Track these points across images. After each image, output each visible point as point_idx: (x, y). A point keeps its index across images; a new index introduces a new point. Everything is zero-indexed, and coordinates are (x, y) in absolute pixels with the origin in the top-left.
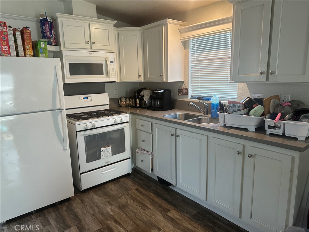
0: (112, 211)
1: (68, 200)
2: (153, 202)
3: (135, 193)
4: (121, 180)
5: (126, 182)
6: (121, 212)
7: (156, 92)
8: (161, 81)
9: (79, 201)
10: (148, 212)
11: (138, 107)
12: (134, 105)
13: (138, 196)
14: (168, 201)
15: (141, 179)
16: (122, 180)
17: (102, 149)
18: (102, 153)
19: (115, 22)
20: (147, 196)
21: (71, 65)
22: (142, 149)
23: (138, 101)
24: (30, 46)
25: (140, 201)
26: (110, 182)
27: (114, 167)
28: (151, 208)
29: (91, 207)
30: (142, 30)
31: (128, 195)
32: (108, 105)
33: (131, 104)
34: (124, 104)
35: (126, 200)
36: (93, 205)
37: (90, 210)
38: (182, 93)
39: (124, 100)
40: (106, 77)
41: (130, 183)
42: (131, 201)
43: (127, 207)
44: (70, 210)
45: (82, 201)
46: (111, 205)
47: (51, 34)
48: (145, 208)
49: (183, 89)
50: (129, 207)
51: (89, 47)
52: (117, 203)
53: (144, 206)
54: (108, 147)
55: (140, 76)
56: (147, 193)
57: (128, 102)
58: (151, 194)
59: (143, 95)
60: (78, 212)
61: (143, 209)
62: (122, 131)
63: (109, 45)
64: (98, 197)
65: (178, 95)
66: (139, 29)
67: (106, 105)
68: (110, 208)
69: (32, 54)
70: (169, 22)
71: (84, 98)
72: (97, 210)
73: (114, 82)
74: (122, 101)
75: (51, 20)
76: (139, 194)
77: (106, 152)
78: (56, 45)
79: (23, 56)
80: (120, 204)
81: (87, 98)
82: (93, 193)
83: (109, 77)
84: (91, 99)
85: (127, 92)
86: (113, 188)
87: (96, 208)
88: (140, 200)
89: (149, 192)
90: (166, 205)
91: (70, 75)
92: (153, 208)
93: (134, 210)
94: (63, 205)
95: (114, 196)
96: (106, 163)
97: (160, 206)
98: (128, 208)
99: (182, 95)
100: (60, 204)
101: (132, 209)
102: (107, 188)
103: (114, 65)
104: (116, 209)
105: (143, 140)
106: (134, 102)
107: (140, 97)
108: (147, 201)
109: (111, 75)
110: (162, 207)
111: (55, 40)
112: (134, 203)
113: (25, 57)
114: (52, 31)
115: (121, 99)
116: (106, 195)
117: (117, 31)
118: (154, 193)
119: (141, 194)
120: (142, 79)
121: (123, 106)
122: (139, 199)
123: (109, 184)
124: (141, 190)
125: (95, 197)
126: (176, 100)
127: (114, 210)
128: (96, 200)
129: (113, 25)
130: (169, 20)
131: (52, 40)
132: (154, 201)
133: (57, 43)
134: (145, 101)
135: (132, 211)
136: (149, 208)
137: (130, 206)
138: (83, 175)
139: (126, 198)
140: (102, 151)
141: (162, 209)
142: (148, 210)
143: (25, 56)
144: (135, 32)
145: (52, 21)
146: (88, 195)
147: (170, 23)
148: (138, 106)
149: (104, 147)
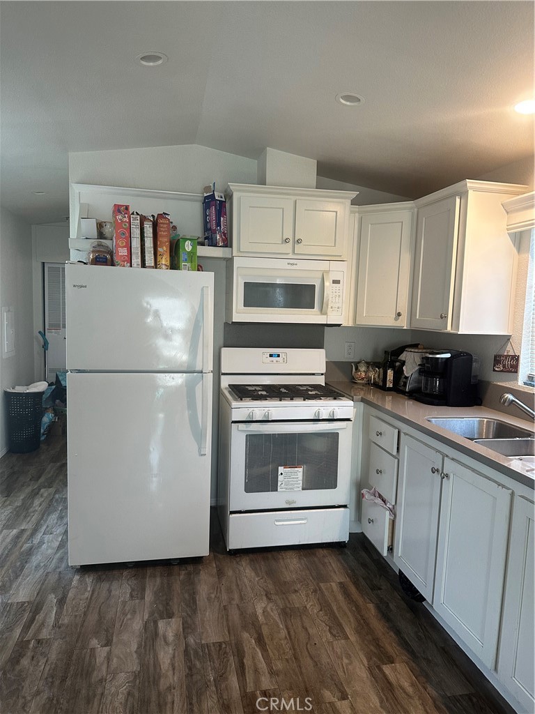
0: (266, 613)
1: (196, 561)
2: (363, 627)
3: (333, 591)
4: (317, 554)
5: (326, 561)
6: (280, 622)
7: (431, 356)
8: (442, 331)
9: (215, 570)
10: (339, 645)
11: (389, 389)
12: (381, 384)
13: (336, 600)
14: (402, 638)
15: (364, 565)
16: (321, 552)
17: (281, 469)
18: (280, 478)
19: (354, 194)
20: (357, 607)
21: (248, 286)
22: (375, 491)
23: (390, 373)
24: (165, 248)
25: (334, 613)
26: (291, 549)
27: (306, 519)
28: (353, 638)
29: (229, 590)
30: (416, 210)
31: (315, 591)
32: (322, 374)
33: (377, 380)
34: (363, 379)
35: (307, 601)
36: (234, 587)
37: (224, 596)
38: (504, 366)
39: (363, 368)
40: (319, 313)
41: (334, 566)
42: (315, 606)
43: (300, 616)
44: (190, 584)
45: (220, 573)
46: (269, 599)
47: (218, 224)
48: (338, 633)
49: (507, 356)
50: (304, 617)
51: (290, 251)
52: (283, 598)
53: (336, 627)
54: (296, 469)
55: (399, 314)
56: (360, 601)
57: (372, 375)
58: (371, 606)
59: (404, 362)
60: (201, 591)
61: (331, 633)
62: (333, 437)
63: (335, 246)
64: (253, 574)
65: (494, 370)
66: (410, 206)
67: (318, 374)
68: (263, 605)
69: (168, 263)
70: (471, 188)
71: (271, 356)
72: (236, 600)
73: (339, 325)
74: (359, 371)
75: (221, 197)
76: (340, 597)
77: (291, 478)
78: (225, 246)
79: (152, 267)
80: (288, 605)
81: (279, 356)
82: (248, 561)
83: (326, 314)
84: (285, 357)
85: (375, 352)
86: (293, 564)
87: (236, 596)
88: (336, 611)
89: (368, 601)
90: (390, 644)
91: (244, 306)
92: (357, 641)
93: (310, 631)
94: (184, 568)
95: (285, 582)
96: (288, 502)
97: (376, 642)
98: (301, 618)
99: (502, 371)
100: (178, 564)
101: (307, 624)
102: (281, 561)
103: (341, 289)
104: (276, 612)
105: (377, 470)
106: (381, 376)
107: (398, 364)
108: (352, 620)
109: (329, 309)
110: (378, 646)
111: (225, 236)
112: (321, 612)
113: (156, 268)
114: (222, 219)
115: (357, 364)
116: (271, 574)
117: (359, 212)
118: (378, 607)
119: (345, 598)
120: (403, 323)
121: (359, 381)
122: (335, 608)
123: (290, 553)
124: (352, 589)
125: (247, 572)
126: (488, 383)
127: (268, 613)
128: (246, 580)
129: (350, 201)
130: (470, 183)
131: (218, 238)
132: (368, 625)
133: (228, 243)
134: (407, 375)
135: (306, 629)
136: (347, 638)
137: (307, 616)
138: (234, 515)
139: (307, 596)
140: (282, 474)
141: (376, 651)
142: (343, 641)
143: (156, 266)
144: (401, 213)
145: (223, 199)
146: (237, 563)
147: (475, 190)
148: (390, 385)
149: (285, 466)
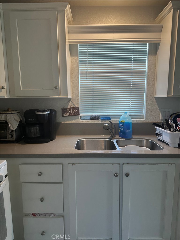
38: (70, 113)
49: (70, 108)
55: (3, 88)
65: (63, 116)
99: (69, 116)
120: (5, 94)
126: (59, 123)
